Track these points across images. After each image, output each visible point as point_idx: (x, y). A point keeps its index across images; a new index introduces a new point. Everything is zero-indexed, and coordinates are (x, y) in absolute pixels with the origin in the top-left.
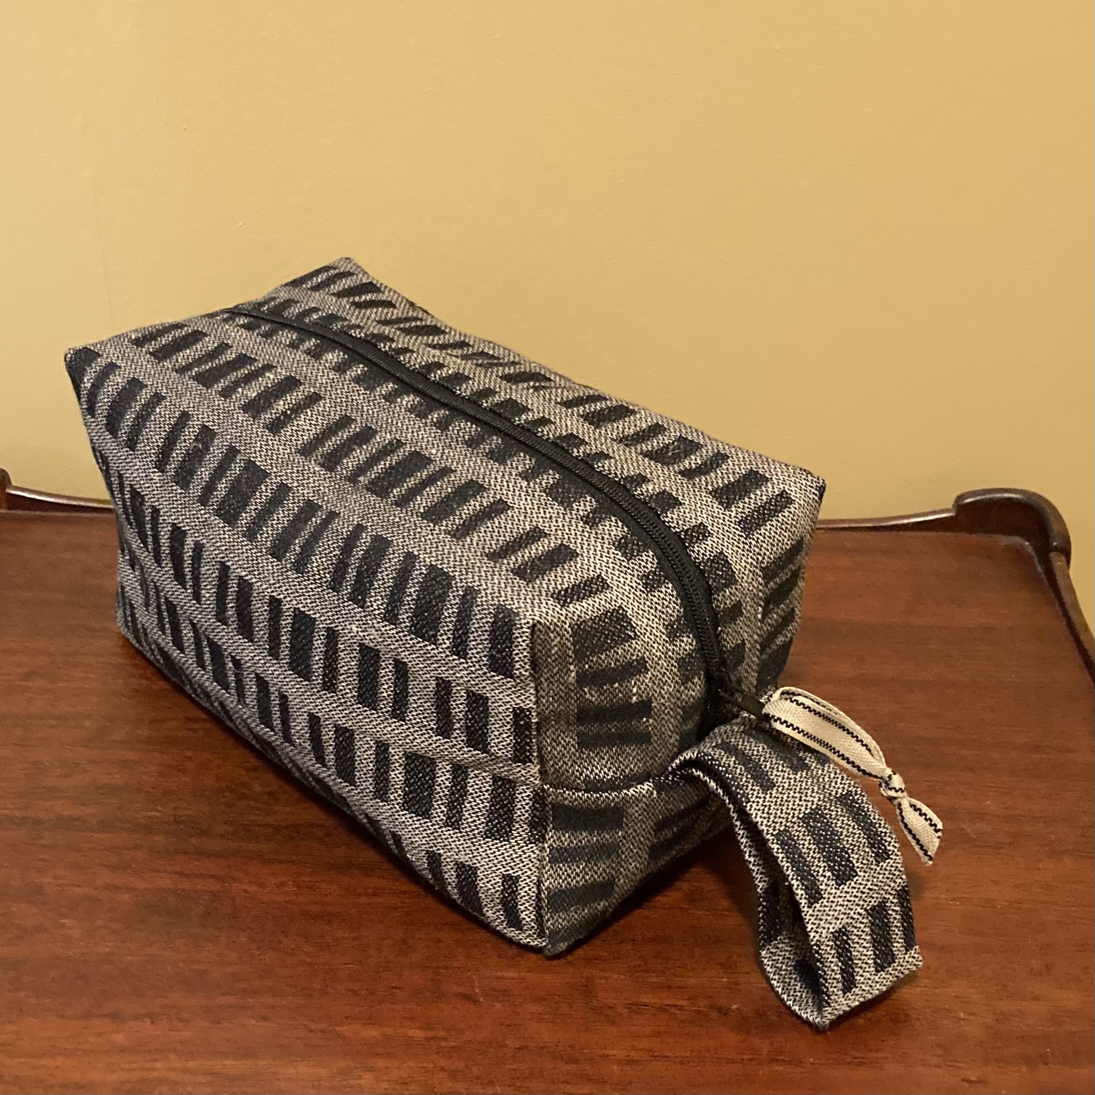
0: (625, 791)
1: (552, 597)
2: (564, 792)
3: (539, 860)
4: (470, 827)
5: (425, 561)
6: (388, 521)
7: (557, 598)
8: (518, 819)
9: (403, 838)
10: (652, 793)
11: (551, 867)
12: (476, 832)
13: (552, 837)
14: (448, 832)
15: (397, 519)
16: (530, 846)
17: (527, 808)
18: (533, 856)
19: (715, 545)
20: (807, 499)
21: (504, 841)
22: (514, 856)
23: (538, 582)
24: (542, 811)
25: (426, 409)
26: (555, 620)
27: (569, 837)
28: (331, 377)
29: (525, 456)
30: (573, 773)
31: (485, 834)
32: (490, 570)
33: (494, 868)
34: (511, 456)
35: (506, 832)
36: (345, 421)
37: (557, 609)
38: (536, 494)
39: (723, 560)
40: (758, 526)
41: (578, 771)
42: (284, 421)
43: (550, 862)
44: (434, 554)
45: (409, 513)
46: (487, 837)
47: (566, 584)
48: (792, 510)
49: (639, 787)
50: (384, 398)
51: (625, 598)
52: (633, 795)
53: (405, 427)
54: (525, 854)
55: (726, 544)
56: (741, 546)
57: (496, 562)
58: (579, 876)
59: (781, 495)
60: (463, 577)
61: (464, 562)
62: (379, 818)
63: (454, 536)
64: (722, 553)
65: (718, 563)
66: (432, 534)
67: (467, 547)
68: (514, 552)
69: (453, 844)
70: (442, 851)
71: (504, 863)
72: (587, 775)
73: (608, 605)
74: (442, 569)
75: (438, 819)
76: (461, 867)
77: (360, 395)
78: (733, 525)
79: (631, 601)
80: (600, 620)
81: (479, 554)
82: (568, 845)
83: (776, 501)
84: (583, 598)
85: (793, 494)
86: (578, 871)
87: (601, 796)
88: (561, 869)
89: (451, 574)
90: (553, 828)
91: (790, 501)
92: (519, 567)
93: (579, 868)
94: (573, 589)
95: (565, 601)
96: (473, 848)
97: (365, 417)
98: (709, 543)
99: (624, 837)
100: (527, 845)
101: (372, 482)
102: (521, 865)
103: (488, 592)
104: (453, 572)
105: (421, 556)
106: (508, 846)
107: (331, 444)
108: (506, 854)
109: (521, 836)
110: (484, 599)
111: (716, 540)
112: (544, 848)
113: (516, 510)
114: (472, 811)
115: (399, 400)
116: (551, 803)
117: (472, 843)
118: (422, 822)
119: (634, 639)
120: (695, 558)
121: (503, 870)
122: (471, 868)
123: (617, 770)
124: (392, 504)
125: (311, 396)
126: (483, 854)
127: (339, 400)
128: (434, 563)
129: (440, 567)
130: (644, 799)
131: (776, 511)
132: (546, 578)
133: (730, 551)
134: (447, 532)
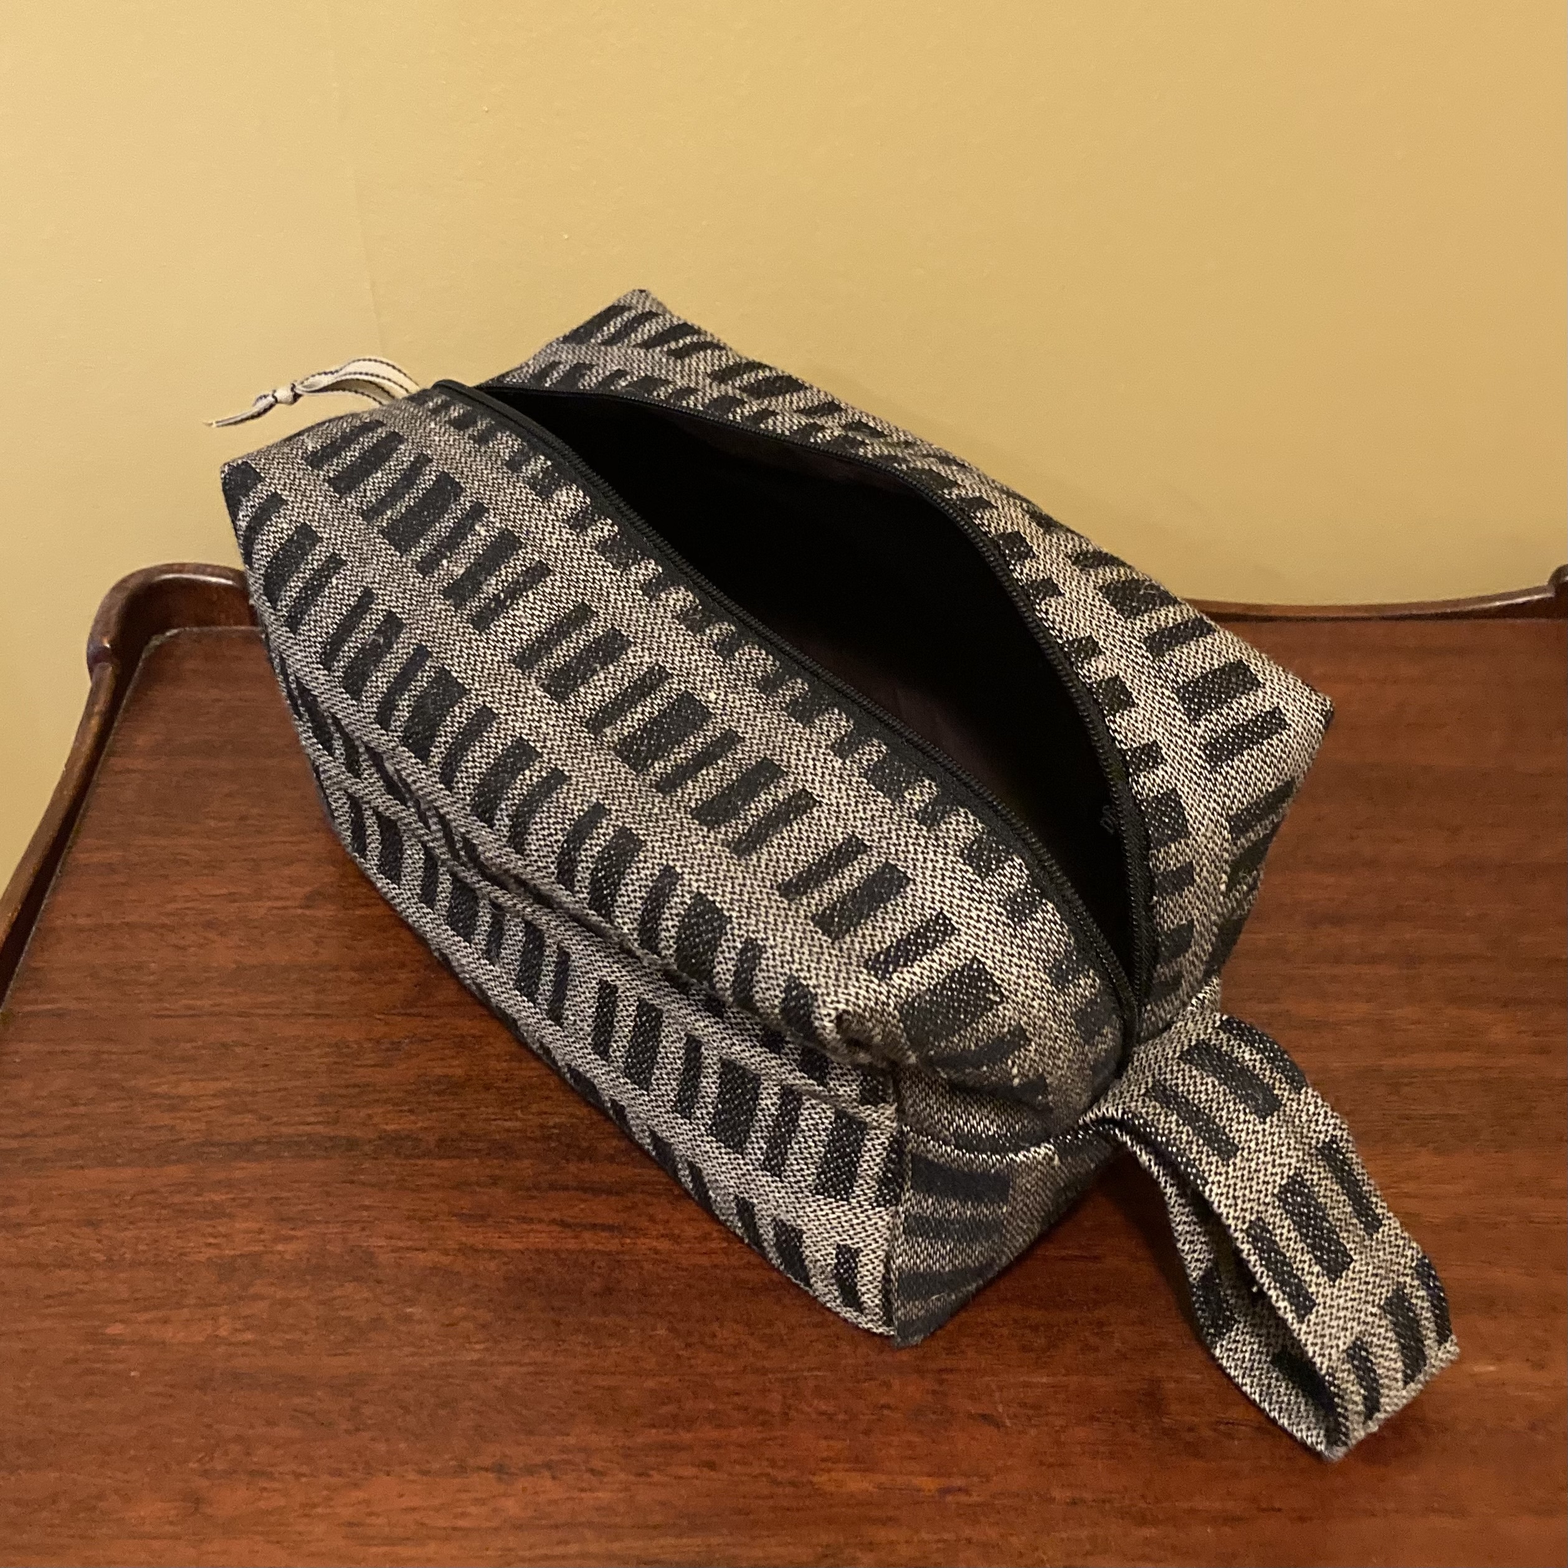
0: (1011, 1155)
1: (866, 966)
2: (928, 1141)
3: (889, 1229)
4: (795, 1176)
5: (690, 885)
6: (643, 809)
7: (873, 968)
8: (863, 1174)
9: (705, 1172)
10: (1052, 1159)
11: (906, 1240)
12: (803, 1184)
13: (909, 1199)
14: (765, 1178)
15: (656, 810)
16: (877, 1209)
17: (878, 1160)
18: (881, 1223)
19: (1167, 777)
20: (1307, 726)
21: (842, 1199)
22: (855, 1221)
23: (848, 939)
24: (899, 1162)
25: (701, 621)
26: (872, 1004)
27: (933, 1204)
28: (565, 537)
29: (840, 714)
30: (939, 1120)
31: (816, 1188)
32: (783, 913)
33: (826, 1235)
34: (821, 712)
35: (846, 1189)
36: (582, 614)
37: (872, 986)
38: (854, 779)
39: (1174, 801)
40: (1231, 755)
41: (946, 1118)
42: (495, 610)
43: (904, 1232)
44: (703, 877)
45: (675, 805)
46: (818, 1193)
47: (888, 939)
48: (1284, 738)
49: (1032, 1149)
50: (641, 588)
51: (981, 943)
52: (1023, 1162)
53: (671, 646)
54: (870, 1219)
55: (1181, 778)
56: (1202, 782)
57: (790, 901)
58: (944, 1258)
59: (1272, 713)
60: (742, 921)
61: (746, 897)
62: (672, 1140)
63: (735, 850)
64: (1174, 790)
65: (1167, 805)
66: (704, 843)
67: (751, 869)
68: (818, 884)
69: (771, 1195)
70: (755, 1201)
71: (840, 1230)
72: (958, 1126)
73: (953, 962)
74: (714, 902)
75: (753, 1157)
76: (781, 1227)
77: (605, 574)
78: (1195, 750)
79: (990, 945)
80: (943, 987)
81: (768, 884)
82: (932, 1214)
83: (1264, 720)
84: (915, 959)
85: (1289, 715)
86: (943, 1251)
87: (977, 1157)
88: (919, 1246)
89: (727, 914)
90: (912, 1187)
91: (1283, 725)
92: (824, 911)
93: (945, 1248)
94: (897, 948)
95: (886, 971)
96: (798, 1205)
97: (611, 611)
98: (1160, 773)
99: (1011, 1214)
100: (873, 1208)
101: (623, 741)
102: (863, 1234)
103: (777, 951)
104: (729, 910)
105: (686, 876)
106: (846, 1208)
107: (563, 652)
108: (843, 1219)
109: (865, 1194)
110: (771, 963)
111: (1169, 769)
112: (897, 1212)
113: (825, 808)
114: (799, 1156)
115: (663, 595)
116: (910, 1152)
117: (797, 1198)
118: (732, 1156)
119: (1002, 1002)
120: (1138, 792)
121: (838, 1238)
122: (794, 1230)
123: (1004, 1124)
124: (651, 786)
125: (534, 569)
126: (812, 1215)
127: (574, 577)
128: (703, 891)
129: (711, 898)
130: (1039, 1167)
131: (1260, 735)
132: (860, 933)
133: (1186, 789)
134: (726, 843)
